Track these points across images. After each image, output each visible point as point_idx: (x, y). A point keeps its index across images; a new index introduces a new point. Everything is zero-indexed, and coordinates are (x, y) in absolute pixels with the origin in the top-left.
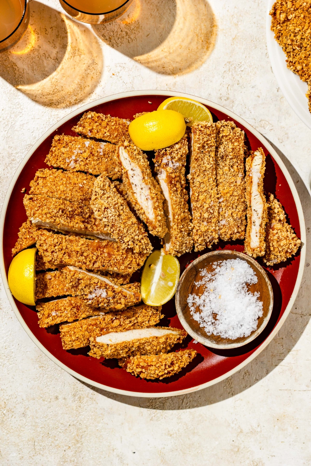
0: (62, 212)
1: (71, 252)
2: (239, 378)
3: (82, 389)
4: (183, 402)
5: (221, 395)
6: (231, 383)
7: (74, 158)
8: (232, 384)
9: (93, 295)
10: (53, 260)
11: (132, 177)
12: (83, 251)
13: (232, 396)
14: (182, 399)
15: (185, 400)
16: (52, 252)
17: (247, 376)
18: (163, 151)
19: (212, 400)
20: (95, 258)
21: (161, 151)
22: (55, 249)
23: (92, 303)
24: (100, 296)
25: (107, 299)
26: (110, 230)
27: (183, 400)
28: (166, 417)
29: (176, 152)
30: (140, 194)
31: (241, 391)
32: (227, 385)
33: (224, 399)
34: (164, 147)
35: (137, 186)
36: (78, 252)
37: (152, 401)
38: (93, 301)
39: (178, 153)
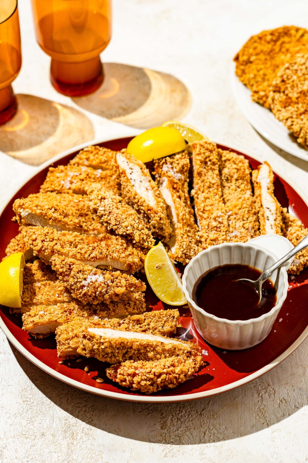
0: (55, 210)
1: (64, 244)
2: (274, 406)
3: (75, 424)
4: (205, 434)
5: (254, 426)
6: (264, 412)
7: (69, 179)
8: (266, 413)
9: (89, 281)
10: (43, 249)
11: (131, 174)
12: (77, 243)
13: (268, 427)
14: (204, 431)
15: (207, 433)
16: (42, 241)
17: (283, 404)
18: (164, 161)
19: (242, 432)
20: (91, 248)
21: (161, 161)
22: (46, 238)
23: (88, 291)
24: (96, 281)
25: (104, 283)
26: (107, 218)
27: (205, 433)
28: (184, 453)
29: (177, 162)
30: (139, 186)
31: (278, 421)
32: (260, 414)
33: (257, 430)
34: (164, 156)
35: (136, 180)
36: (71, 243)
37: (165, 434)
38: (89, 288)
39: (178, 164)
